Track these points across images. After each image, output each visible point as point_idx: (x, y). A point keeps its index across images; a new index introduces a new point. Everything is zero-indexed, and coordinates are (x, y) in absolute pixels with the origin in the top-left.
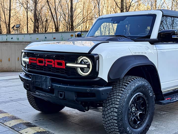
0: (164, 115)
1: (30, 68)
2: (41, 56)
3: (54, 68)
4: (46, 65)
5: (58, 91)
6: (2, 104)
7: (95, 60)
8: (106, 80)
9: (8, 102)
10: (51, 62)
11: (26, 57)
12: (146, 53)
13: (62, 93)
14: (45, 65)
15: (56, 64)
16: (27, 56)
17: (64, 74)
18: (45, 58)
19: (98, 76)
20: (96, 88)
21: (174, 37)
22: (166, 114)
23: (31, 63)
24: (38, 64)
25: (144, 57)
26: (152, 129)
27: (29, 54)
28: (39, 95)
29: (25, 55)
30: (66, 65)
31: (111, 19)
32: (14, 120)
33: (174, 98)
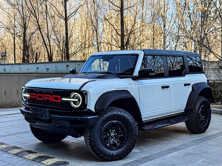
0: (151, 141)
1: (31, 103)
2: (40, 93)
3: (52, 102)
4: (45, 100)
5: (55, 121)
6: (1, 138)
7: (84, 95)
8: (94, 111)
10: (49, 97)
11: (27, 93)
12: (128, 88)
13: (58, 122)
15: (53, 98)
16: (28, 92)
17: (60, 107)
18: (44, 94)
19: (87, 108)
20: (85, 117)
21: (151, 74)
23: (31, 98)
24: (38, 99)
25: (127, 92)
26: (137, 152)
27: (30, 90)
28: (39, 126)
29: (26, 91)
30: (61, 99)
32: (16, 149)
33: (157, 126)
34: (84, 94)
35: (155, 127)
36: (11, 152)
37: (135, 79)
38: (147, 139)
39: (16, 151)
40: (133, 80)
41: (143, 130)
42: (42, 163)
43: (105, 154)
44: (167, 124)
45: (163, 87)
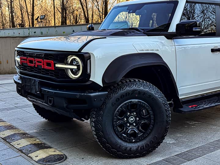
0: (193, 126)
2: (31, 55)
5: (48, 97)
6: (4, 112)
7: (86, 59)
8: (101, 85)
9: (12, 109)
10: (41, 62)
12: (158, 50)
13: (51, 99)
14: (35, 66)
15: (45, 64)
16: (18, 55)
17: (53, 76)
18: (34, 57)
19: (90, 79)
20: (87, 93)
21: (195, 29)
22: (197, 124)
23: (22, 63)
24: (29, 64)
25: (156, 56)
26: (170, 142)
29: (17, 53)
30: (55, 66)
31: (128, 7)
32: (9, 130)
33: (201, 106)
35: (199, 108)
37: (170, 37)
38: (187, 122)
39: (7, 133)
41: (181, 112)
42: (29, 157)
43: (119, 148)
44: (217, 104)
45: (213, 51)
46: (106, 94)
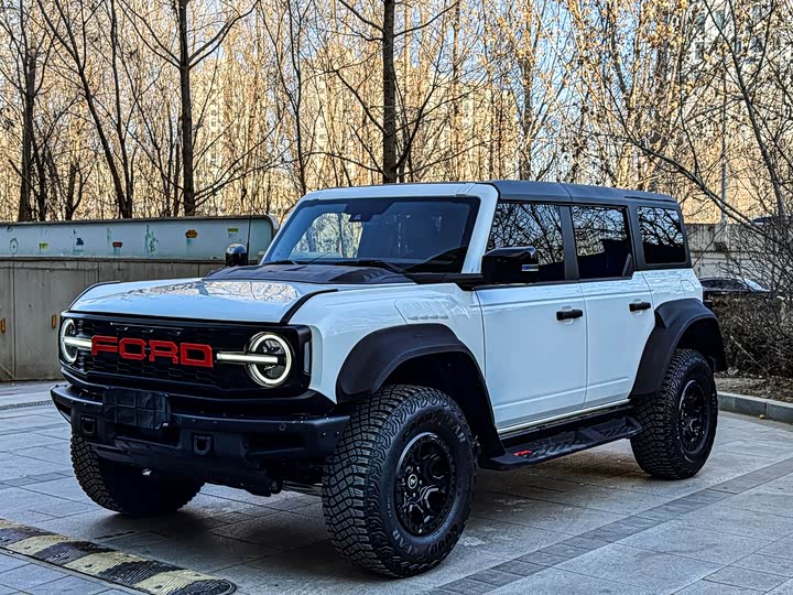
0: (516, 508)
1: (96, 370)
2: (134, 332)
3: (179, 366)
4: (152, 359)
5: (193, 434)
7: (301, 340)
8: (333, 398)
10: (169, 349)
11: (81, 335)
12: (447, 318)
13: (203, 438)
14: (147, 358)
15: (184, 353)
16: (84, 332)
17: (210, 383)
18: (147, 337)
19: (310, 387)
20: (304, 420)
21: (527, 268)
22: (525, 504)
23: (99, 352)
24: (125, 355)
25: (442, 331)
26: (473, 544)
27: (91, 324)
28: (125, 452)
29: (77, 327)
30: (215, 357)
31: (345, 205)
32: (34, 538)
33: (540, 452)
34: (299, 340)
35: (536, 456)
36: (19, 546)
37: (469, 284)
38: (500, 501)
39: (36, 545)
40: (464, 289)
41: (498, 466)
42: (139, 589)
44: (574, 447)
45: (561, 316)
46: (345, 421)
